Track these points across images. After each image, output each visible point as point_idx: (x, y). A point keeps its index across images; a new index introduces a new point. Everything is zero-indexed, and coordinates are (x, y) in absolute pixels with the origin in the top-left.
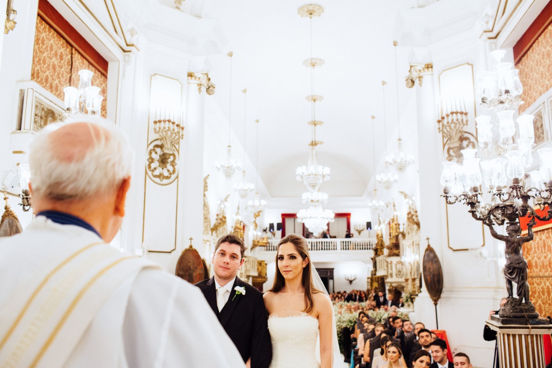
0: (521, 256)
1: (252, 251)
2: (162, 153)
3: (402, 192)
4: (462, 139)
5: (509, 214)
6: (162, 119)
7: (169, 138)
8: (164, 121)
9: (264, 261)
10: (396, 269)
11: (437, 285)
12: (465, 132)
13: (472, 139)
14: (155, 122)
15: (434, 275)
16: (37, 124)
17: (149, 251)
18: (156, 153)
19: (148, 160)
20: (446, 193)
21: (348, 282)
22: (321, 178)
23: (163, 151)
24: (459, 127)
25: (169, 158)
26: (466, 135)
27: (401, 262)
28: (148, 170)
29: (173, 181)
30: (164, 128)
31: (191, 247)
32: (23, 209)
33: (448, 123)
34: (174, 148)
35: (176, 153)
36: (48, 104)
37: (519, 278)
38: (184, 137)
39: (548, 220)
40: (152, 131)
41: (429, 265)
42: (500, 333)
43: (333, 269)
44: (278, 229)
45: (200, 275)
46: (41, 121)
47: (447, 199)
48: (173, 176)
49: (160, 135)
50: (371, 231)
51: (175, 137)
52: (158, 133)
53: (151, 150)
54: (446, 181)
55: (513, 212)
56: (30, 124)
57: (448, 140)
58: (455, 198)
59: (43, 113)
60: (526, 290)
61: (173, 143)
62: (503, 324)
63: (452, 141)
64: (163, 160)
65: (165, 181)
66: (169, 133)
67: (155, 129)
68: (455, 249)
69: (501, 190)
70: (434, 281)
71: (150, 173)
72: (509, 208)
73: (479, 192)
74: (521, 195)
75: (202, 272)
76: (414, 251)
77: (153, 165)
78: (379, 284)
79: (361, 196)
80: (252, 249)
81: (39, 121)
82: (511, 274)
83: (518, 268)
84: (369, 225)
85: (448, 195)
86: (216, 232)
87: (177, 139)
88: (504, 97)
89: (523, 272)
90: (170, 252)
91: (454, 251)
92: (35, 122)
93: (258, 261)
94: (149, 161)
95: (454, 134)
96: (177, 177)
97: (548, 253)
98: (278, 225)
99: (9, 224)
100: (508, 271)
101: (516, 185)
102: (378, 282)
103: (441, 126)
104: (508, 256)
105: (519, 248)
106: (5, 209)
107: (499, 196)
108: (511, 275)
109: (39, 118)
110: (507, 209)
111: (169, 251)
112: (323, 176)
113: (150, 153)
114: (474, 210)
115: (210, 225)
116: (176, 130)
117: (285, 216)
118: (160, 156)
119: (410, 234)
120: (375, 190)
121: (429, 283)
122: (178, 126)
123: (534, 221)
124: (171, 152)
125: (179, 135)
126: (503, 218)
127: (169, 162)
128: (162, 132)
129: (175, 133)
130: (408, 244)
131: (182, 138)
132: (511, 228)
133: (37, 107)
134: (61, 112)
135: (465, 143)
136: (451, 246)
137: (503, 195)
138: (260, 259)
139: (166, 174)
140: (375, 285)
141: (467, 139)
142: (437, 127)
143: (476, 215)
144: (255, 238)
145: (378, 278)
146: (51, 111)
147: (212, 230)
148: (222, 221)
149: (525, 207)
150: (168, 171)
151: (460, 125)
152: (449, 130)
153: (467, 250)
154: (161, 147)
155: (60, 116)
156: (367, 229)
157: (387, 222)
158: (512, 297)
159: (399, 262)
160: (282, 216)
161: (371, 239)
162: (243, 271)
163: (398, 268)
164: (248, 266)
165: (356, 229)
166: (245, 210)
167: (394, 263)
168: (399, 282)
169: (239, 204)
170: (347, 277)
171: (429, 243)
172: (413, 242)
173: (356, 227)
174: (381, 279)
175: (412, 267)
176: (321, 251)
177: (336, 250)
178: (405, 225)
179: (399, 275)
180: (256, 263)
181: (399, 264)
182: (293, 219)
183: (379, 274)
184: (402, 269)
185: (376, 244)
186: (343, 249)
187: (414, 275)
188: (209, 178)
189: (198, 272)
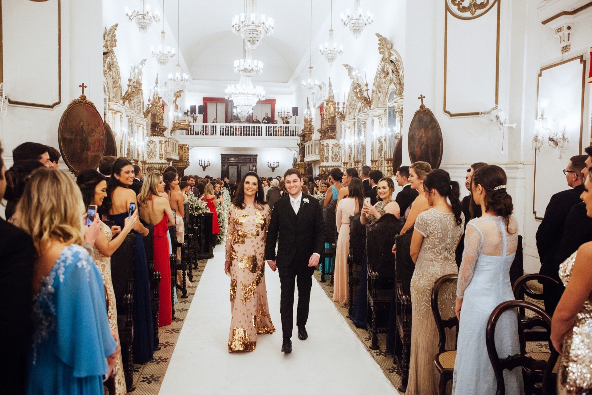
1: (173, 134)
3: (347, 65)
9: (186, 145)
10: (333, 153)
11: (431, 159)
21: (271, 168)
27: (338, 145)
31: (83, 97)
41: (420, 133)
43: (257, 155)
44: (200, 113)
45: (99, 142)
50: (297, 117)
68: (452, 113)
70: (427, 154)
78: (305, 171)
79: (287, 82)
80: (172, 131)
84: (295, 111)
86: (129, 103)
90: (51, 107)
93: (179, 145)
98: (200, 107)
102: (305, 168)
115: (121, 92)
117: (206, 100)
119: (352, 113)
120: (311, 68)
121: (418, 156)
130: (348, 125)
136: (447, 109)
138: (181, 142)
144: (176, 120)
145: (305, 164)
147: (124, 99)
148: (136, 88)
156: (294, 115)
157: (318, 104)
159: (336, 145)
160: (203, 100)
161: (297, 125)
162: (163, 152)
163: (335, 151)
164: (168, 148)
165: (280, 116)
166: (164, 86)
167: (331, 146)
168: (335, 166)
169: (157, 77)
170: (269, 164)
171: (424, 103)
172: (355, 122)
173: (280, 114)
174: (308, 165)
175: (351, 150)
176: (245, 136)
177: (261, 135)
178: (345, 105)
179: (336, 159)
180: (177, 146)
181: (336, 146)
182: (216, 104)
183: (307, 159)
184: (339, 152)
185: (302, 130)
186: (268, 134)
187: (354, 158)
188: (117, 28)
189: (96, 137)
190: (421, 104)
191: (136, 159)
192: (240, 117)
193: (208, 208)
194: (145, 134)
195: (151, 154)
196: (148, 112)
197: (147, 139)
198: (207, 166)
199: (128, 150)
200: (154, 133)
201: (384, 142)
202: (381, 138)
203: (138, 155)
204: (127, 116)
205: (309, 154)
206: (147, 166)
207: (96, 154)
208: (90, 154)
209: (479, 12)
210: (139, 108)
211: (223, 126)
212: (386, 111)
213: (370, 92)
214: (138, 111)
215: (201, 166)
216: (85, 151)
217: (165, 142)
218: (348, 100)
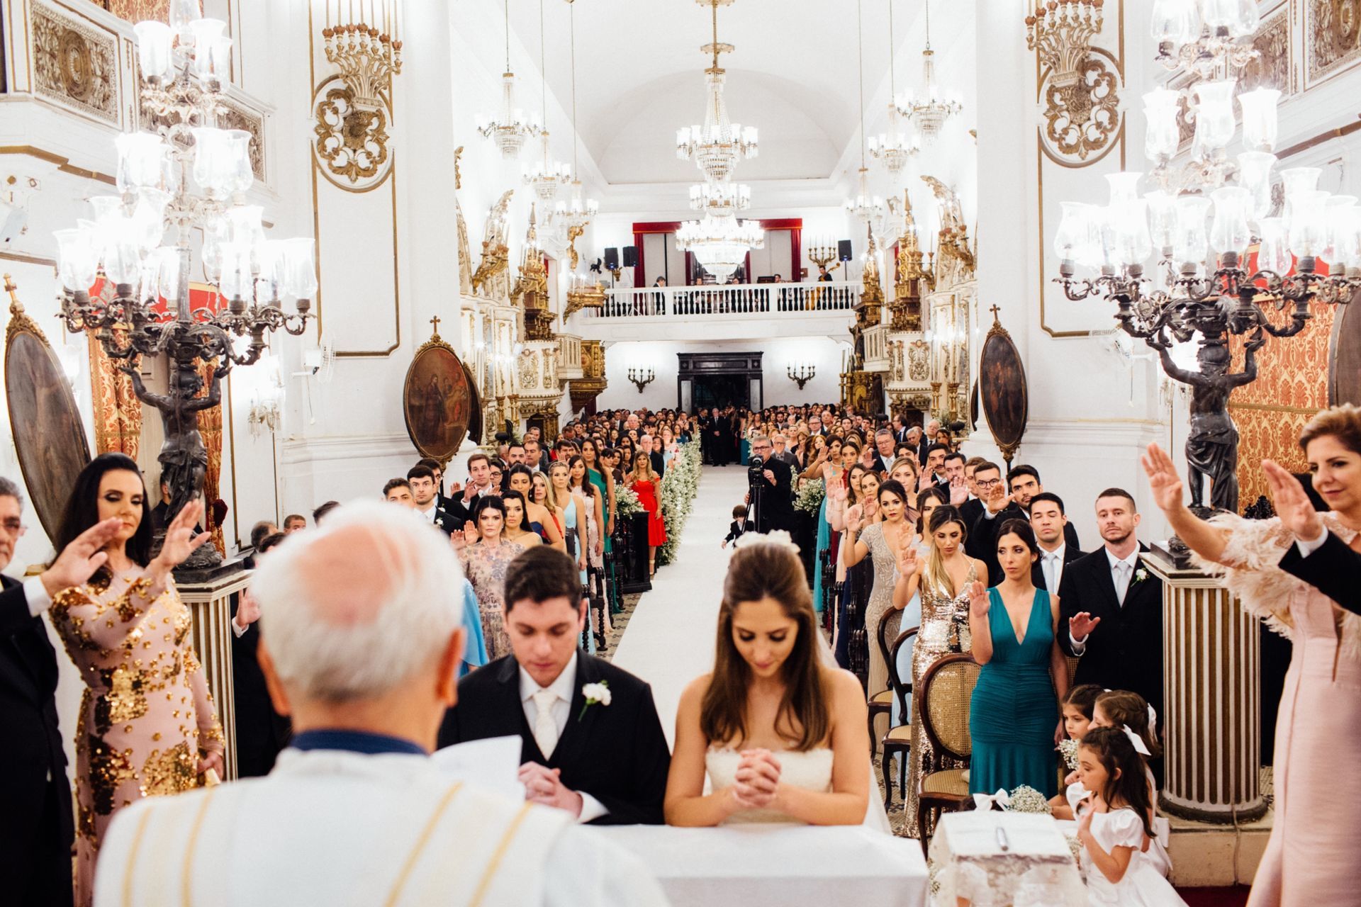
0: (1227, 418)
1: (568, 319)
2: (350, 110)
3: (929, 178)
4: (1084, 67)
5: (1206, 323)
6: (343, 25)
7: (366, 73)
8: (350, 29)
9: (597, 342)
10: (912, 360)
11: (1012, 415)
12: (1094, 49)
13: (1110, 67)
14: (328, 34)
15: (1006, 394)
16: (45, 72)
17: (339, 354)
18: (336, 111)
19: (316, 130)
20: (1066, 275)
21: (796, 381)
22: (736, 152)
23: (353, 107)
24: (1078, 38)
25: (370, 123)
26: (1095, 56)
27: (924, 344)
28: (318, 155)
29: (382, 181)
30: (351, 47)
31: (436, 339)
32: (69, 327)
33: (1053, 25)
34: (379, 97)
35: (385, 110)
36: (64, 18)
37: (1218, 466)
38: (402, 68)
39: (1292, 334)
40: (320, 56)
41: (996, 370)
42: (1169, 586)
43: (761, 353)
44: (627, 264)
45: (460, 405)
46: (52, 65)
47: (1067, 288)
48: (382, 169)
49: (342, 66)
51: (379, 70)
52: (335, 60)
53: (322, 104)
54: (1068, 247)
55: (1217, 317)
56: (29, 77)
57: (1050, 68)
58: (1086, 286)
59: (55, 42)
60: (1233, 493)
61: (376, 84)
62: (1178, 567)
63: (1062, 72)
64: (355, 128)
65: (362, 182)
66: (364, 59)
67: (328, 52)
68: (1056, 330)
69: (1194, 274)
70: (1006, 407)
71: (323, 162)
72: (1207, 308)
73: (1143, 277)
74: (1239, 288)
75: (464, 397)
76: (954, 320)
77: (331, 143)
78: (868, 391)
79: (828, 178)
80: (566, 315)
81: (49, 64)
82: (1201, 457)
83: (1219, 445)
84: (845, 250)
85: (1070, 280)
86: (484, 285)
87: (385, 74)
88: (1213, 44)
89: (1228, 454)
90: (386, 354)
91: (1055, 335)
92: (39, 68)
93: (583, 343)
94: (318, 133)
95: (1066, 53)
96: (391, 170)
97: (1272, 354)
98: (626, 250)
99: (28, 349)
100: (1195, 450)
101: (1230, 269)
102: (867, 385)
103: (1034, 33)
104: (1197, 419)
105: (1224, 398)
106: (12, 312)
107: (1186, 284)
108: (1203, 460)
109: (48, 56)
110: (1202, 309)
111: (385, 349)
112: (743, 148)
113: (322, 113)
114: (1126, 313)
115: (469, 270)
116: (381, 52)
117: (641, 229)
118: (345, 118)
119: (947, 278)
120: (864, 170)
121: (994, 409)
122: (384, 39)
123: (1259, 339)
124: (373, 110)
125: (389, 64)
126: (1191, 328)
127: (370, 133)
128: (346, 58)
129: (380, 59)
130: (940, 301)
131: (398, 72)
132: (1209, 353)
133: (37, 27)
134: (98, 35)
135: (1092, 76)
136: (1047, 324)
137: (1197, 282)
138: (588, 336)
139: (363, 162)
140: (860, 391)
141: (1096, 65)
142: (1026, 34)
143: (1131, 324)
144: (574, 287)
145: (867, 375)
146: (74, 36)
147: (475, 281)
148: (497, 257)
149: (1246, 314)
150: (369, 154)
151: (1082, 30)
152: (1054, 44)
153: (1086, 333)
154: (347, 95)
155: (96, 45)
156: (841, 259)
157: (889, 243)
158: (1201, 506)
159: (919, 343)
160: (634, 229)
161: (850, 284)
162: (551, 373)
163: (916, 358)
164: (561, 358)
165: (813, 257)
166: (547, 223)
167: (907, 345)
168: (918, 390)
169: (533, 210)
170: (792, 371)
171: (999, 319)
172: (953, 296)
173: (813, 252)
174: (874, 379)
175: (948, 357)
176: (731, 314)
177: (768, 310)
178: (934, 257)
179: (919, 374)
180: (579, 348)
181: (919, 347)
182: (663, 236)
183: (870, 367)
184: (926, 359)
185: (862, 296)
186: (784, 306)
187: (954, 374)
188: (461, 155)
189: (455, 398)
190: (993, 320)
191: (500, 395)
193: (640, 503)
194: (514, 338)
195: (527, 377)
196: (518, 290)
197: (519, 348)
198: (649, 381)
199: (486, 382)
200: (531, 332)
203: (503, 382)
204: (482, 312)
205: (871, 355)
206: (519, 404)
207: (456, 425)
208: (447, 426)
209: (1093, 154)
210: (501, 287)
211: (681, 293)
214: (499, 294)
215: (634, 381)
216: (440, 425)
217: (555, 350)
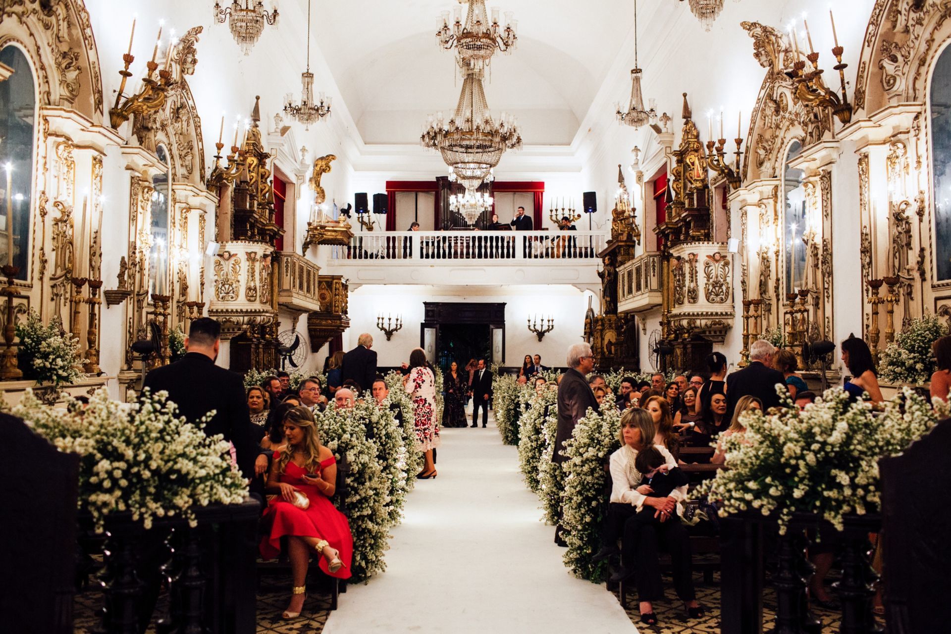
1: (308, 251)
9: (340, 277)
10: (708, 277)
21: (535, 333)
27: (724, 257)
43: (504, 304)
50: (594, 215)
78: (619, 334)
79: (569, 144)
80: (307, 245)
84: (590, 201)
86: (141, 134)
93: (320, 277)
98: (377, 197)
102: (618, 329)
115: (98, 92)
117: (394, 186)
120: (636, 71)
130: (753, 197)
138: (328, 271)
140: (609, 336)
144: (316, 219)
156: (586, 211)
159: (717, 257)
160: (387, 188)
161: (594, 233)
162: (259, 284)
163: (713, 274)
164: (287, 280)
165: (554, 218)
167: (702, 259)
168: (717, 314)
169: (257, 104)
170: (532, 324)
172: (776, 187)
173: (554, 213)
174: (627, 320)
176: (477, 260)
177: (514, 256)
179: (717, 295)
180: (314, 278)
181: (717, 261)
182: (414, 195)
183: (625, 305)
184: (726, 277)
185: (608, 242)
187: (777, 288)
192: (464, 215)
195: (225, 287)
198: (396, 330)
201: (915, 220)
202: (903, 206)
204: (128, 167)
205: (630, 291)
210: (186, 162)
211: (427, 238)
212: (922, 118)
213: (851, 74)
215: (382, 329)
217: (267, 257)
218: (751, 129)
